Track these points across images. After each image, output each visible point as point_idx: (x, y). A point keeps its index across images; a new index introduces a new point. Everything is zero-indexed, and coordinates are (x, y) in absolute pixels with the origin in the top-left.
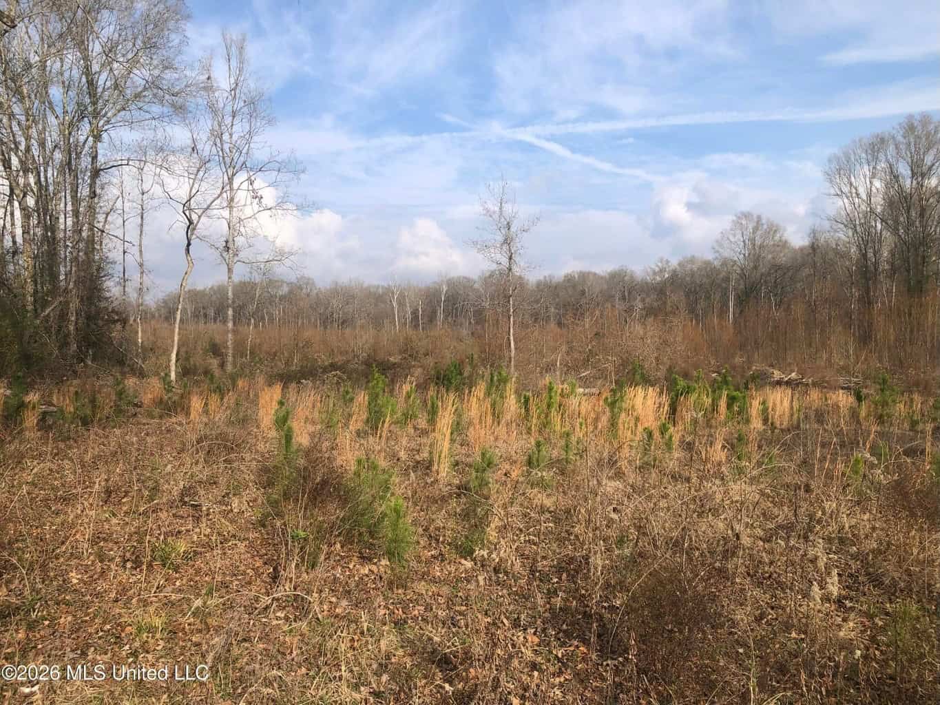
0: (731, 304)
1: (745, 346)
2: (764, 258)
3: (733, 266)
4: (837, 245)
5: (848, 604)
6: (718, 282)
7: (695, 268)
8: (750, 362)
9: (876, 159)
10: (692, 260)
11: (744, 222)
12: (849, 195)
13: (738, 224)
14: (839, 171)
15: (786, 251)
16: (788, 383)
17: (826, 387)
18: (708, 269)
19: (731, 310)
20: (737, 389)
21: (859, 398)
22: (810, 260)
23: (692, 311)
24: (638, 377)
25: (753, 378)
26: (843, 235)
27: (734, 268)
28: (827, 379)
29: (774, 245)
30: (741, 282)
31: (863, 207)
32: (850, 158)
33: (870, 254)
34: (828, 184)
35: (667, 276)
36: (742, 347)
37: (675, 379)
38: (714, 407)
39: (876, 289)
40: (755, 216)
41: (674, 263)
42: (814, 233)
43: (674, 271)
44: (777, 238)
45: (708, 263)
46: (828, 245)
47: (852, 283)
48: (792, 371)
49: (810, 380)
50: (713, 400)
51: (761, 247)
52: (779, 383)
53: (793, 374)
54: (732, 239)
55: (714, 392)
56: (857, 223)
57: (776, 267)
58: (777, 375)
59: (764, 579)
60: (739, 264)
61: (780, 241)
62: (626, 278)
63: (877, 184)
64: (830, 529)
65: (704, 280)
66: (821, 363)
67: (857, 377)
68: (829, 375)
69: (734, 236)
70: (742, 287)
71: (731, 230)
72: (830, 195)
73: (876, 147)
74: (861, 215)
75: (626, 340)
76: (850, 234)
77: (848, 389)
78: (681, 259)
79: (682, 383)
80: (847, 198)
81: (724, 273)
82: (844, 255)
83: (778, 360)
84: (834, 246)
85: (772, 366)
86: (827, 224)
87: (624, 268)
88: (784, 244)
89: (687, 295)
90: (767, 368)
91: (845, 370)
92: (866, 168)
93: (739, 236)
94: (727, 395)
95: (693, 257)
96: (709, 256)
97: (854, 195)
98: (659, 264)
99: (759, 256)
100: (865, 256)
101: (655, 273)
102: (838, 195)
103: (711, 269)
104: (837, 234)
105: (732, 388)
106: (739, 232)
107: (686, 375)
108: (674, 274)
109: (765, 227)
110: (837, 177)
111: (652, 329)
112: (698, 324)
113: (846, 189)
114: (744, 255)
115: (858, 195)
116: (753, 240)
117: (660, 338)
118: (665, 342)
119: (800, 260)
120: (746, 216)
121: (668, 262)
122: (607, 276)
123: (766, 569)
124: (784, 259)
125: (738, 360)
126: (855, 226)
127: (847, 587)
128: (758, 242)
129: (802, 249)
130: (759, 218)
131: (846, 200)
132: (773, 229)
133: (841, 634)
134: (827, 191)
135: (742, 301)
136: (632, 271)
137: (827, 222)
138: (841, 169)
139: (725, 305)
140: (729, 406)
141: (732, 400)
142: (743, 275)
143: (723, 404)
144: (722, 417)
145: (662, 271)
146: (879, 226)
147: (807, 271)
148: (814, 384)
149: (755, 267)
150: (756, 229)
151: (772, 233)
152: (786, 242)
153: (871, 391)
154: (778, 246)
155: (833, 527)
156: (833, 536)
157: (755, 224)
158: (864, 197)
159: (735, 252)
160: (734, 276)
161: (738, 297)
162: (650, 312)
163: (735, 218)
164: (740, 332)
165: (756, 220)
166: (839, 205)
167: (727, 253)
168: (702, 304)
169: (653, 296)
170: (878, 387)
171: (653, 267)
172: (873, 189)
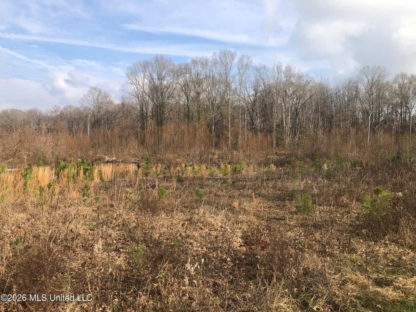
0: (89, 127)
1: (94, 146)
2: (102, 108)
3: (89, 110)
4: (132, 104)
5: (121, 250)
6: (82, 117)
7: (72, 110)
8: (96, 153)
9: (145, 71)
10: (70, 107)
11: (94, 91)
12: (136, 84)
13: (90, 92)
14: (132, 74)
15: (112, 105)
16: (112, 162)
17: (127, 163)
18: (78, 111)
19: (89, 130)
20: (89, 165)
21: (139, 167)
22: (122, 110)
23: (70, 130)
24: (41, 162)
25: (96, 160)
26: (134, 101)
27: (90, 111)
28: (127, 159)
29: (107, 102)
30: (93, 118)
31: (142, 90)
32: (136, 69)
33: (144, 109)
34: (127, 79)
35: (58, 113)
36: (93, 147)
37: (60, 162)
38: (78, 174)
39: (147, 123)
40: (99, 89)
41: (62, 107)
42: (123, 98)
43: (62, 112)
44: (108, 99)
45: (78, 109)
46: (129, 104)
47: (138, 120)
48: (113, 157)
49: (121, 160)
50: (77, 171)
51: (101, 103)
52: (107, 162)
53: (114, 158)
54: (89, 99)
55: (78, 167)
56: (139, 96)
57: (108, 112)
58: (107, 158)
59: (89, 247)
60: (92, 110)
61: (109, 101)
62: (37, 113)
63: (146, 81)
64: (119, 221)
65: (76, 116)
66: (126, 153)
67: (138, 158)
68: (129, 158)
69: (90, 97)
70: (93, 120)
71: (88, 94)
72: (128, 83)
73: (145, 66)
74: (140, 93)
75: (36, 144)
76: (137, 100)
77: (136, 163)
78: (65, 106)
79: (62, 163)
80: (135, 85)
81: (85, 114)
82: (135, 109)
83: (108, 152)
84: (131, 105)
85: (105, 155)
86: (128, 95)
87: (36, 109)
88: (111, 103)
89: (68, 123)
90: (103, 155)
91: (134, 156)
92: (142, 74)
93: (91, 97)
94: (84, 168)
95: (71, 105)
96: (78, 105)
97: (138, 84)
98: (55, 108)
99: (100, 107)
100: (142, 109)
101: (52, 112)
102: (131, 83)
103: (79, 111)
104: (132, 100)
105: (86, 165)
106: (91, 96)
107: (64, 160)
108: (62, 113)
109: (103, 94)
110: (131, 76)
111: (50, 138)
112: (73, 136)
113: (134, 81)
114: (94, 106)
115: (139, 84)
116: (98, 100)
117: (54, 143)
118: (56, 145)
119: (117, 110)
120: (94, 89)
121: (59, 107)
122: (27, 113)
123: (90, 242)
124: (111, 109)
125: (91, 152)
126: (138, 97)
127: (123, 244)
128: (100, 101)
129: (118, 105)
130: (100, 91)
131: (134, 86)
132: (106, 96)
133: (117, 263)
134: (127, 82)
135: (93, 126)
136: (40, 110)
137: (128, 94)
138: (132, 73)
139: (86, 127)
140: (85, 173)
141: (86, 170)
142: (93, 115)
143: (82, 172)
144: (82, 178)
145: (56, 111)
146: (147, 98)
147: (120, 114)
148: (122, 162)
149: (99, 112)
150: (99, 95)
151: (106, 97)
152: (112, 101)
153: (143, 164)
154: (109, 103)
155: (120, 220)
156: (120, 224)
157: (98, 93)
158: (141, 85)
159: (90, 105)
160: (90, 115)
161: (92, 124)
162: (49, 130)
163: (90, 90)
164: (92, 140)
165: (99, 91)
166: (132, 88)
167: (86, 105)
168: (75, 127)
169: (52, 123)
170: (146, 162)
171: (51, 108)
172: (145, 82)
